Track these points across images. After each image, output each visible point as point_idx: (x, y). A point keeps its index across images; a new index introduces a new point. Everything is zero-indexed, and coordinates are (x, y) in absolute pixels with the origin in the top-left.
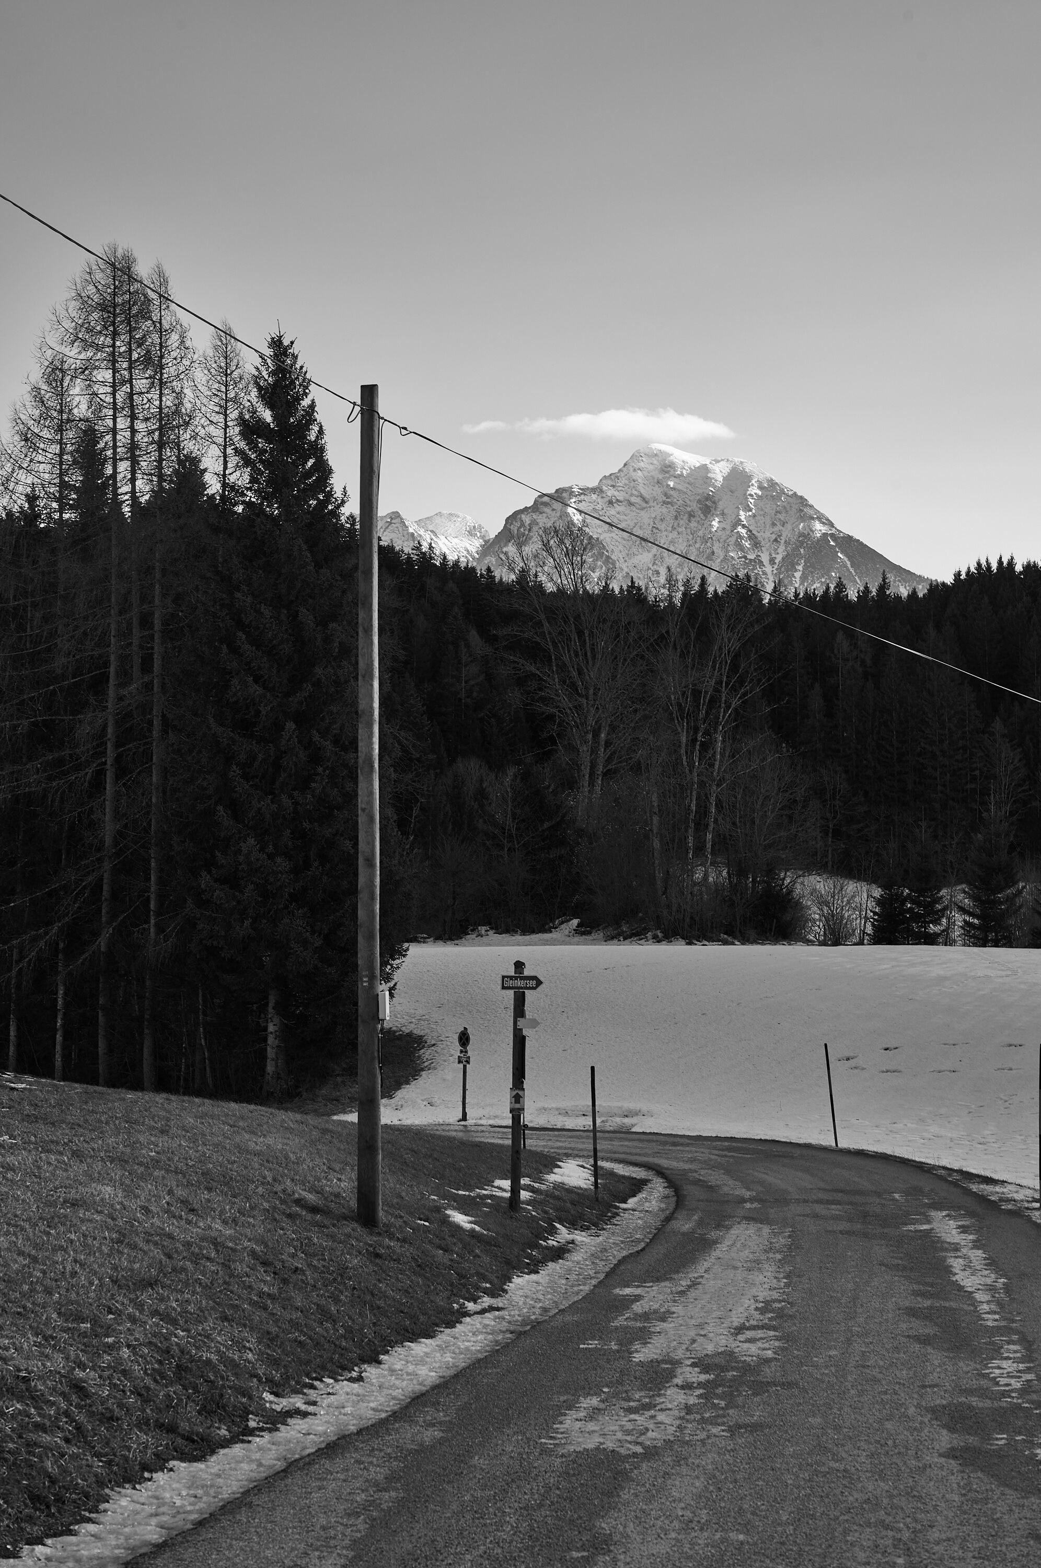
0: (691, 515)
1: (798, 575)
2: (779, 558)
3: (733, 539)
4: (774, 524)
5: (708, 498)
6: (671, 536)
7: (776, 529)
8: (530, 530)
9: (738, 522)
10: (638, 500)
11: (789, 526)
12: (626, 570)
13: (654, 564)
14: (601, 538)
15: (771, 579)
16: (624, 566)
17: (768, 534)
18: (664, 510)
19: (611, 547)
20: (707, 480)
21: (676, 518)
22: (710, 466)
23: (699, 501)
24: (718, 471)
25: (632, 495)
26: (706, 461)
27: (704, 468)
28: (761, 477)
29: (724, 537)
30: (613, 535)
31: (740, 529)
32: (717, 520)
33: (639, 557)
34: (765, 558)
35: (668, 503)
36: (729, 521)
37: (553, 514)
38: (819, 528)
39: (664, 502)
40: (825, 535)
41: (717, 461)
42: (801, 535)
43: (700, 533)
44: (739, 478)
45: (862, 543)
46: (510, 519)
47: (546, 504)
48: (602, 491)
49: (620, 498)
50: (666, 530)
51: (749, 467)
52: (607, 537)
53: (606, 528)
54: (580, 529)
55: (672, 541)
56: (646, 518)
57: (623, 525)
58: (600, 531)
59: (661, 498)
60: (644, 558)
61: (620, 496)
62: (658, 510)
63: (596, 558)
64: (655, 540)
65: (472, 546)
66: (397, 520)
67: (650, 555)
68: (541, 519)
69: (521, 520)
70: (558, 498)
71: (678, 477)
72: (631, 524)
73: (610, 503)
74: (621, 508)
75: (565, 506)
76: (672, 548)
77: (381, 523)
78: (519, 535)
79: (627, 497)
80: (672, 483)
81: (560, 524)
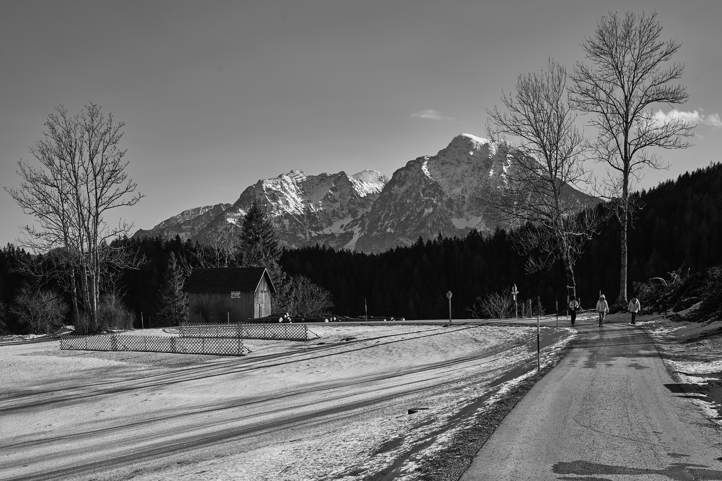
0: (480, 169)
3: (500, 179)
5: (488, 160)
6: (470, 179)
8: (405, 179)
9: (502, 171)
10: (456, 162)
11: (527, 172)
12: (449, 196)
13: (462, 193)
14: (438, 181)
16: (448, 194)
17: (517, 177)
18: (468, 167)
19: (442, 186)
20: (488, 152)
21: (473, 170)
22: (489, 144)
23: (484, 162)
24: (493, 146)
25: (452, 160)
26: (488, 141)
27: (487, 145)
28: (514, 149)
29: (495, 179)
30: (443, 179)
31: (502, 175)
32: (492, 170)
33: (456, 190)
35: (469, 163)
36: (498, 171)
37: (415, 170)
38: (541, 173)
39: (467, 163)
40: (543, 176)
41: (493, 141)
42: (533, 176)
43: (484, 177)
44: (503, 150)
46: (394, 174)
47: (412, 166)
48: (438, 158)
49: (447, 161)
50: (468, 176)
51: (508, 144)
52: (441, 181)
53: (440, 176)
54: (428, 177)
55: (471, 182)
56: (459, 171)
57: (448, 174)
58: (437, 178)
59: (466, 161)
60: (458, 190)
61: (447, 160)
62: (465, 167)
63: (435, 191)
64: (463, 181)
65: (380, 186)
66: (344, 176)
67: (461, 189)
68: (410, 173)
69: (400, 174)
70: (418, 162)
71: (474, 150)
72: (452, 174)
73: (442, 164)
74: (447, 166)
75: (421, 166)
76: (471, 185)
77: (336, 177)
78: (400, 181)
79: (450, 161)
80: (471, 153)
81: (418, 175)
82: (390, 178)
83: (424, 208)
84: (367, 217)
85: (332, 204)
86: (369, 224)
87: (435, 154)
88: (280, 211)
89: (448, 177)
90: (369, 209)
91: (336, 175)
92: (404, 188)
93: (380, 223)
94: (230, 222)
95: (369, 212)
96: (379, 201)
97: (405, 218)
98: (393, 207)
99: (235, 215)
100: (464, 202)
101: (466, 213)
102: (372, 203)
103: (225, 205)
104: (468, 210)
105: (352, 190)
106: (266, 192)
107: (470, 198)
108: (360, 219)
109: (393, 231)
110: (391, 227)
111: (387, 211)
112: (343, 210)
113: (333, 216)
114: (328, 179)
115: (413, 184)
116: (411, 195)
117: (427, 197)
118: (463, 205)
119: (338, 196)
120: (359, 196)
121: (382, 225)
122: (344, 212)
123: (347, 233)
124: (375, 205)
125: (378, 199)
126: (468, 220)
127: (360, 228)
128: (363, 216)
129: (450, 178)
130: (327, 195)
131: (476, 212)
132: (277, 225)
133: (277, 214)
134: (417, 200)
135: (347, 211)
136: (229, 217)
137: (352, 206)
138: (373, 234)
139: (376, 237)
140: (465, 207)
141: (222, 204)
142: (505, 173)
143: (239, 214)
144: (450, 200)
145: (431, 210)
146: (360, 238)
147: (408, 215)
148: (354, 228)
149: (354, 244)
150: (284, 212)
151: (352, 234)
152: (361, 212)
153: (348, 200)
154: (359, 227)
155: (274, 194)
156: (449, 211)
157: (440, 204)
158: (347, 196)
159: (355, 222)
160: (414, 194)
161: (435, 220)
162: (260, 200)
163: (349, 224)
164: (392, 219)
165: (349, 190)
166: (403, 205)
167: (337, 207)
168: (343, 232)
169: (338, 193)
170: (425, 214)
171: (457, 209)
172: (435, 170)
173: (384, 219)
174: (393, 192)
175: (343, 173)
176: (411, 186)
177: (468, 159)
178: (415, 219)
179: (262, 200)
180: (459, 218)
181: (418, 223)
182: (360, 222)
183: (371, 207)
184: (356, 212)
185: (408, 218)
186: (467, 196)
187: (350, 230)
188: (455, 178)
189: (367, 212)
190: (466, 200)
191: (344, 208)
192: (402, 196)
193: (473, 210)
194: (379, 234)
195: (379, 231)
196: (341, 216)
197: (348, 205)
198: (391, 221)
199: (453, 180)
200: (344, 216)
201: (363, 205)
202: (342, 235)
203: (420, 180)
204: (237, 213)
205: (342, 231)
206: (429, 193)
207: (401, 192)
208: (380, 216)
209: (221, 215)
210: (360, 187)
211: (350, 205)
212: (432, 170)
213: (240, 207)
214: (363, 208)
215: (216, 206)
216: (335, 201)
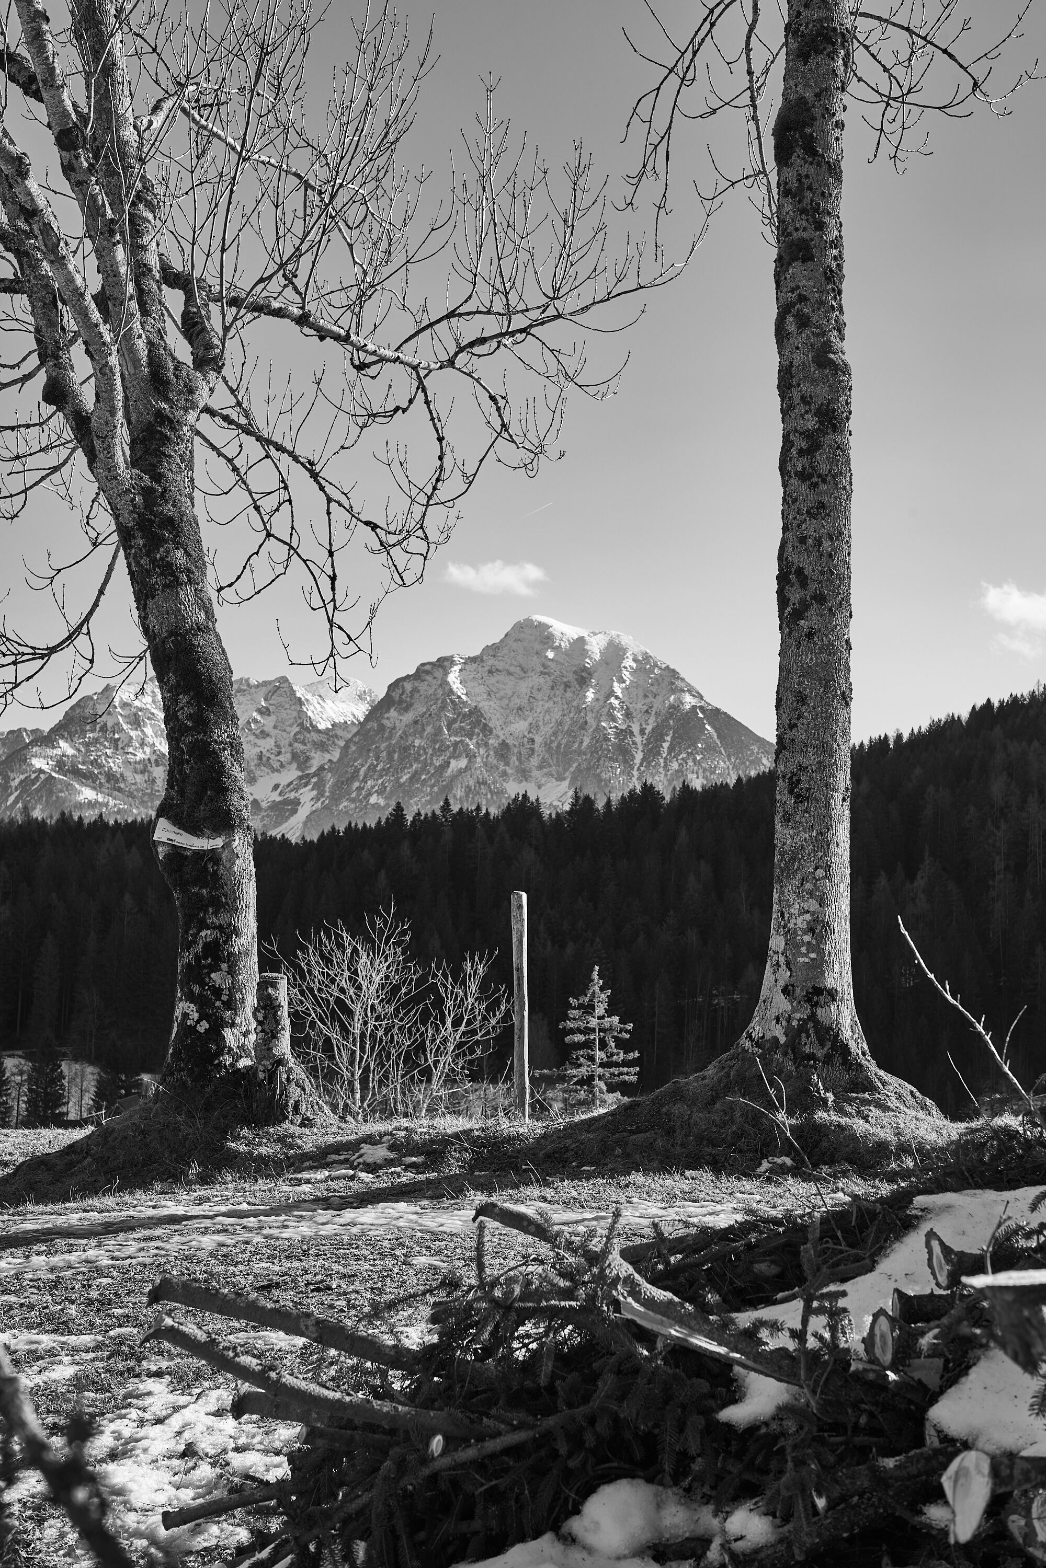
0: (567, 686)
1: (666, 745)
2: (649, 729)
3: (605, 710)
4: (646, 696)
5: (585, 669)
6: (547, 705)
7: (648, 701)
8: (411, 697)
9: (611, 693)
10: (518, 670)
11: (660, 698)
12: (502, 737)
13: (530, 732)
14: (480, 705)
15: (641, 748)
16: (500, 733)
17: (639, 706)
18: (542, 680)
19: (487, 716)
20: (585, 653)
21: (552, 688)
22: (587, 638)
23: (575, 672)
24: (594, 643)
25: (511, 665)
26: (584, 633)
27: (581, 640)
28: (636, 650)
29: (597, 708)
30: (492, 703)
31: (613, 700)
32: (592, 690)
33: (516, 725)
34: (636, 729)
35: (545, 673)
36: (603, 692)
37: (434, 682)
38: (689, 701)
39: (542, 673)
40: (694, 707)
41: (595, 634)
42: (672, 706)
43: (575, 704)
44: (615, 652)
45: (729, 716)
46: (389, 687)
47: (428, 672)
48: (482, 661)
49: (500, 668)
50: (543, 700)
51: (626, 640)
52: (485, 706)
53: (485, 696)
54: (459, 697)
55: (548, 711)
56: (524, 687)
57: (502, 693)
58: (479, 699)
59: (540, 668)
60: (520, 727)
61: (500, 665)
62: (536, 680)
63: (474, 725)
64: (531, 709)
65: (360, 711)
66: (286, 685)
67: (526, 724)
68: (423, 687)
69: (403, 687)
70: (440, 666)
71: (557, 649)
72: (510, 693)
73: (490, 672)
74: (501, 677)
75: (446, 674)
76: (547, 717)
77: (270, 687)
78: (401, 701)
79: (507, 667)
80: (550, 654)
81: (440, 692)
82: (381, 693)
83: (450, 758)
84: (330, 770)
85: (257, 741)
86: (334, 785)
87: (476, 652)
88: (148, 750)
89: (501, 699)
90: (336, 755)
91: (270, 682)
92: (409, 717)
93: (356, 784)
94: (38, 766)
95: (335, 760)
96: (356, 739)
97: (408, 776)
98: (384, 754)
99: (50, 752)
100: (533, 750)
101: (535, 773)
102: (342, 743)
103: (32, 731)
104: (540, 768)
105: (301, 714)
106: (119, 709)
107: (546, 744)
108: (315, 774)
109: (382, 802)
110: (379, 793)
111: (371, 760)
112: (279, 753)
113: (258, 765)
114: (253, 690)
115: (428, 710)
116: (424, 730)
117: (456, 735)
118: (530, 756)
119: (272, 724)
120: (314, 727)
121: (359, 789)
122: (281, 758)
123: (286, 802)
124: (346, 747)
125: (355, 735)
126: (539, 787)
127: (315, 793)
128: (321, 768)
129: (505, 701)
130: (249, 723)
131: (558, 772)
132: (139, 778)
133: (140, 756)
134: (434, 742)
135: (289, 756)
136: (36, 756)
137: (299, 747)
138: (341, 807)
139: (347, 812)
140: (535, 761)
141: (25, 730)
142: (617, 698)
143: (58, 752)
144: (504, 744)
145: (463, 763)
146: (313, 812)
147: (416, 772)
148: (301, 791)
149: (301, 825)
150: (155, 751)
151: (296, 803)
152: (317, 759)
153: (292, 734)
154: (312, 789)
155: (135, 715)
156: (502, 767)
157: (482, 751)
158: (291, 726)
159: (304, 780)
160: (429, 729)
161: (472, 783)
162: (105, 725)
163: (291, 783)
164: (381, 777)
165: (295, 714)
166: (406, 749)
167: (268, 747)
168: (279, 799)
169: (273, 718)
170: (450, 770)
171: (517, 763)
172: (476, 684)
173: (365, 776)
174: (385, 722)
175: (284, 680)
176: (425, 713)
177: (544, 666)
178: (430, 778)
179: (109, 725)
180: (521, 782)
181: (436, 789)
182: (314, 780)
183: (339, 751)
184: (308, 759)
185: (414, 778)
186: (538, 739)
187: (292, 795)
188: (516, 701)
189: (330, 761)
190: (536, 747)
191: (283, 750)
192: (404, 732)
193: (550, 766)
194: (353, 806)
195: (353, 801)
196: (276, 765)
197: (290, 745)
198: (380, 781)
199: (511, 705)
200: (282, 766)
201: (322, 747)
202: (274, 806)
203: (444, 701)
204: (54, 747)
205: (276, 797)
206: (462, 728)
207: (403, 724)
208: (357, 771)
209: (20, 750)
210: (319, 709)
211: (296, 745)
212: (469, 684)
213: (63, 737)
214: (322, 751)
215: (11, 732)
216: (264, 734)
